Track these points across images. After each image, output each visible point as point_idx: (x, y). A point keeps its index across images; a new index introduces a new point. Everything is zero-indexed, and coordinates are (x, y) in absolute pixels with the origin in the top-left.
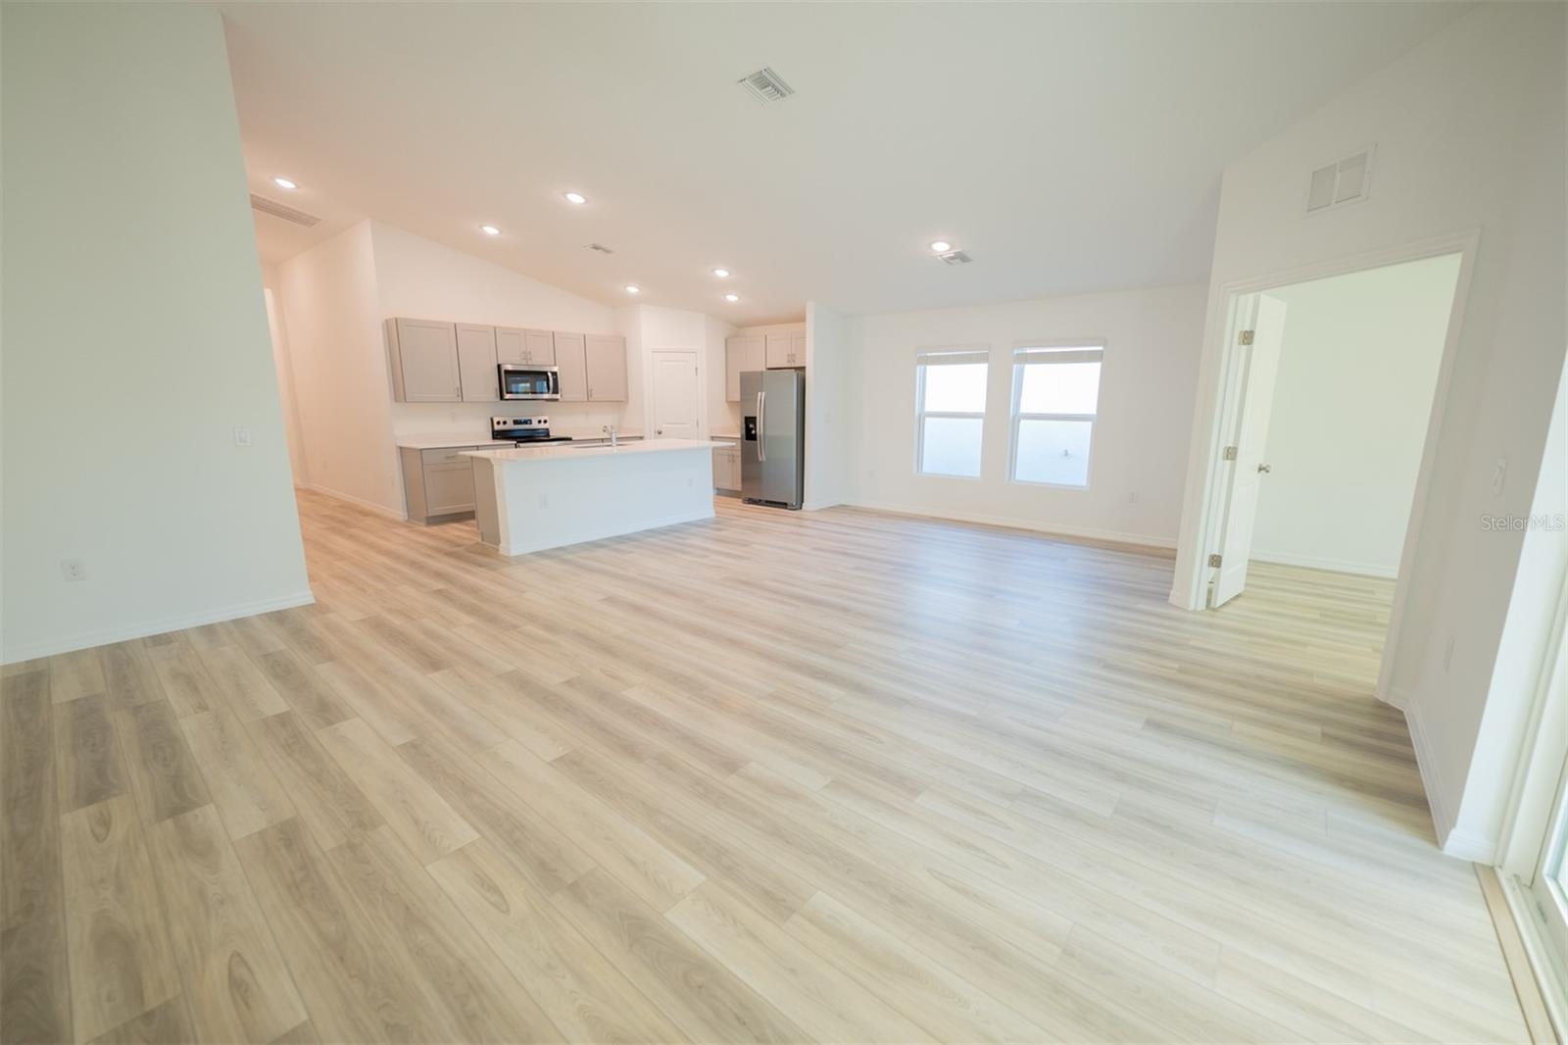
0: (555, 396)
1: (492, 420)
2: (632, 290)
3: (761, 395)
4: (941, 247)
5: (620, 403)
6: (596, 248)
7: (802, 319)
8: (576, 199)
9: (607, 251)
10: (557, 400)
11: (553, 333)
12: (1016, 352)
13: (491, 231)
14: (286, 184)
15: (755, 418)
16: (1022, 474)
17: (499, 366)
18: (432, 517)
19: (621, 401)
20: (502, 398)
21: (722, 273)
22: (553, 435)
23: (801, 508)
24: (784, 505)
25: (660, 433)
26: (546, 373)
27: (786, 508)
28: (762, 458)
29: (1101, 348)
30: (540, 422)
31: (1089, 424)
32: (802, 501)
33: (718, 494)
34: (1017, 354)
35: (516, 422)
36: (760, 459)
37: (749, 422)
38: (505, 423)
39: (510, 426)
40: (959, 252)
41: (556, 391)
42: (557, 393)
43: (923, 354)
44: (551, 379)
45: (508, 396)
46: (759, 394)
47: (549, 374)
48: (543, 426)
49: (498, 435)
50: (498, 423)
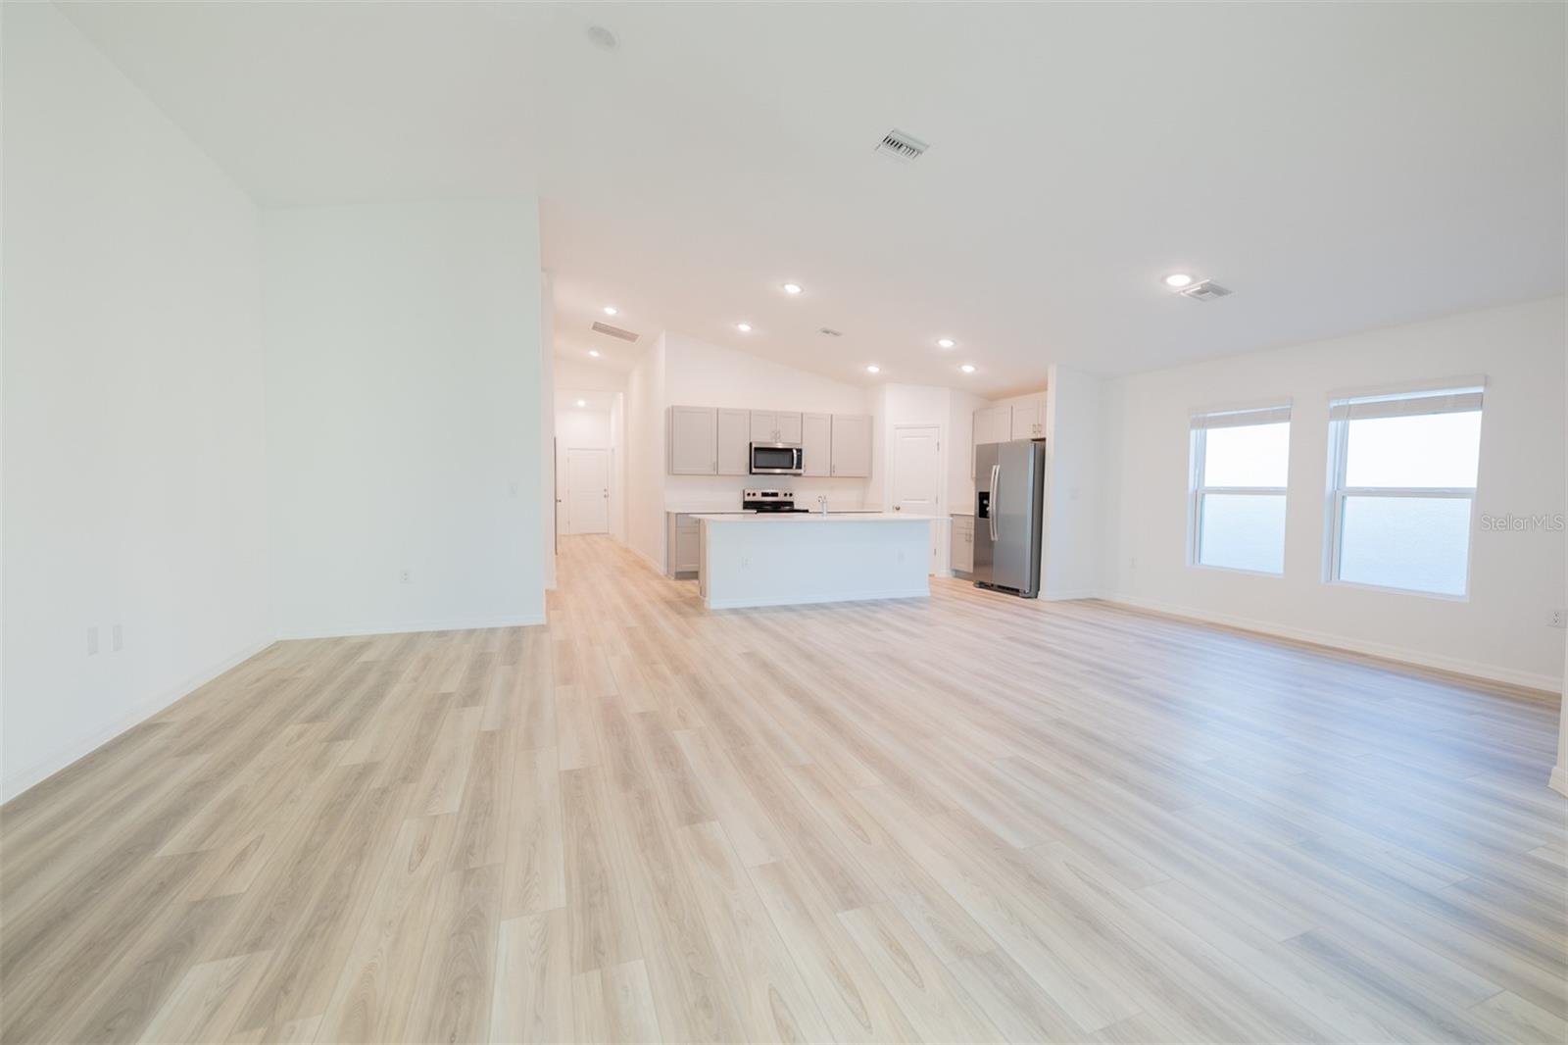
0: (799, 471)
1: (744, 492)
2: (873, 369)
3: (996, 468)
4: (1179, 281)
5: (863, 479)
6: (827, 332)
7: (1042, 387)
8: (792, 289)
9: (836, 334)
10: (800, 475)
11: (802, 415)
12: (1334, 404)
13: (744, 328)
14: (610, 311)
15: (988, 494)
16: (1350, 573)
17: (751, 444)
18: (680, 573)
19: (865, 478)
20: (751, 472)
21: (946, 344)
22: (796, 507)
23: (1036, 597)
24: (1015, 592)
25: (898, 509)
26: (791, 450)
27: (1018, 595)
28: (995, 538)
29: (1480, 390)
30: (786, 495)
31: (1467, 503)
32: (1039, 590)
33: (956, 577)
34: (1335, 407)
35: (764, 495)
36: (992, 539)
37: (983, 497)
38: (754, 495)
39: (759, 498)
40: (1208, 283)
41: (799, 466)
42: (801, 468)
43: (1201, 416)
44: (795, 456)
45: (754, 470)
46: (994, 467)
47: (795, 451)
48: (788, 499)
49: (747, 505)
50: (749, 494)
